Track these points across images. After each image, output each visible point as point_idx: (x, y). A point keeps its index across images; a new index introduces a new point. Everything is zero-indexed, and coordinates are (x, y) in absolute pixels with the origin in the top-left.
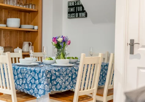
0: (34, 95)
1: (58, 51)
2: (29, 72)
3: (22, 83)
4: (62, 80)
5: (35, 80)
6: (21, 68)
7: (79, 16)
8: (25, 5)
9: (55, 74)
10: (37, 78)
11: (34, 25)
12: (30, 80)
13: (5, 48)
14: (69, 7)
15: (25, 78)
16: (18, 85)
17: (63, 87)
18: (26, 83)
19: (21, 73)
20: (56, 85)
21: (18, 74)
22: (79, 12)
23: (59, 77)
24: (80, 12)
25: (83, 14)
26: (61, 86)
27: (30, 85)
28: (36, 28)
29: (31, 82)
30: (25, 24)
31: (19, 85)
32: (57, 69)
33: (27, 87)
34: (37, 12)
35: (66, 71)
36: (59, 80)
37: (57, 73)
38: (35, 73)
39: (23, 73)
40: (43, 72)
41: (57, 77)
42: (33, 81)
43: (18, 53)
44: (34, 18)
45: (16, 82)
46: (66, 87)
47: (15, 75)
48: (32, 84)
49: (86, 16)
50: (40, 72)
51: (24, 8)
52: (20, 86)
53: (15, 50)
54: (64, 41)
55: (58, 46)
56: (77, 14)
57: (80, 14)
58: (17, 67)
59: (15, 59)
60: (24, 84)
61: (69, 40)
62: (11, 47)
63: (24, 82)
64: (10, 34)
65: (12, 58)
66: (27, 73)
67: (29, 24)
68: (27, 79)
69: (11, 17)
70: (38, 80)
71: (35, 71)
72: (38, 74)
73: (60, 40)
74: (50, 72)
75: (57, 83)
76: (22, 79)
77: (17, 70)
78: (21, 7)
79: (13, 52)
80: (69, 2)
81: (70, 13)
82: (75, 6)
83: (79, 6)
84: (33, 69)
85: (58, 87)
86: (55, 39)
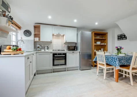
0: (112, 65)
4: (123, 61)
14: (118, 37)
22: (122, 38)
25: (125, 38)
28: (105, 44)
29: (111, 61)
32: (121, 57)
33: (109, 62)
34: (106, 39)
35: (125, 58)
41: (121, 60)
44: (104, 41)
46: (124, 64)
49: (126, 39)
50: (115, 58)
51: (102, 38)
55: (118, 49)
57: (123, 38)
61: (122, 48)
66: (109, 58)
67: (103, 43)
68: (109, 60)
69: (98, 42)
72: (114, 59)
73: (119, 47)
74: (119, 58)
75: (121, 62)
76: (107, 60)
78: (101, 38)
80: (118, 35)
81: (118, 38)
82: (121, 36)
83: (123, 36)
84: (112, 57)
85: (122, 63)
86: (117, 47)
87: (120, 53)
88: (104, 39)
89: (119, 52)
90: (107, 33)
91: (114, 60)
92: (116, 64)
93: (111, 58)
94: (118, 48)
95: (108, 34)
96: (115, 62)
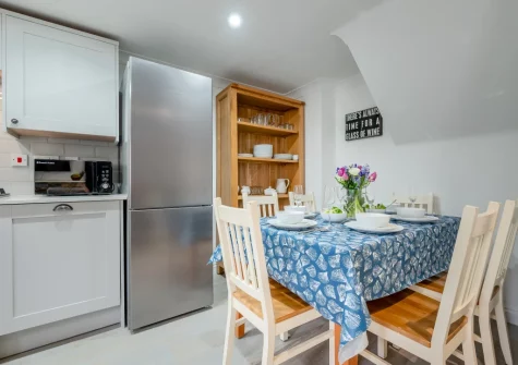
1: (348, 193)
2: (302, 248)
3: (285, 270)
4: (386, 270)
5: (319, 270)
6: (281, 235)
7: (366, 135)
8: (280, 125)
9: (371, 257)
10: (323, 266)
11: (293, 154)
12: (305, 268)
13: (251, 188)
14: (348, 123)
15: (291, 258)
16: (275, 269)
17: (387, 286)
18: (294, 271)
19: (282, 247)
20: (372, 285)
21: (274, 247)
22: (366, 129)
23: (379, 264)
24: (369, 127)
25: (375, 131)
26: (383, 286)
27: (304, 279)
28: (296, 157)
29: (305, 273)
30: (279, 152)
31: (278, 270)
33: (295, 281)
34: (297, 134)
35: (393, 245)
36: (379, 272)
37: (375, 255)
38: (319, 252)
39: (287, 247)
40: (342, 255)
41: (374, 264)
42: (312, 271)
43: (271, 196)
44: (293, 143)
45: (269, 261)
46: (392, 286)
47: (267, 248)
48: (308, 278)
49: (381, 133)
50: (332, 253)
51: (279, 128)
52: (280, 273)
53: (266, 191)
54: (363, 175)
55: (350, 184)
56: (363, 133)
57: (369, 131)
58: (272, 231)
59: (267, 206)
60: (290, 272)
61: (371, 172)
62: (259, 187)
63: (289, 267)
64: (259, 168)
65: (261, 206)
66: (295, 249)
68: (295, 262)
69: (259, 143)
70: (326, 274)
71: (317, 248)
72: (326, 258)
73: (355, 172)
74: (361, 253)
75: (375, 280)
76: (285, 259)
77: (272, 238)
78: (274, 128)
79: (263, 194)
80: (347, 116)
81: (349, 131)
82: (359, 120)
83: (368, 118)
84: (311, 240)
85: (377, 289)
86: (343, 171)
87: (361, 202)
88: (291, 131)
89: (356, 202)
90: (303, 104)
91: (329, 270)
92: (337, 301)
93: (307, 247)
94: (350, 176)
95: (307, 108)
96: (335, 283)
